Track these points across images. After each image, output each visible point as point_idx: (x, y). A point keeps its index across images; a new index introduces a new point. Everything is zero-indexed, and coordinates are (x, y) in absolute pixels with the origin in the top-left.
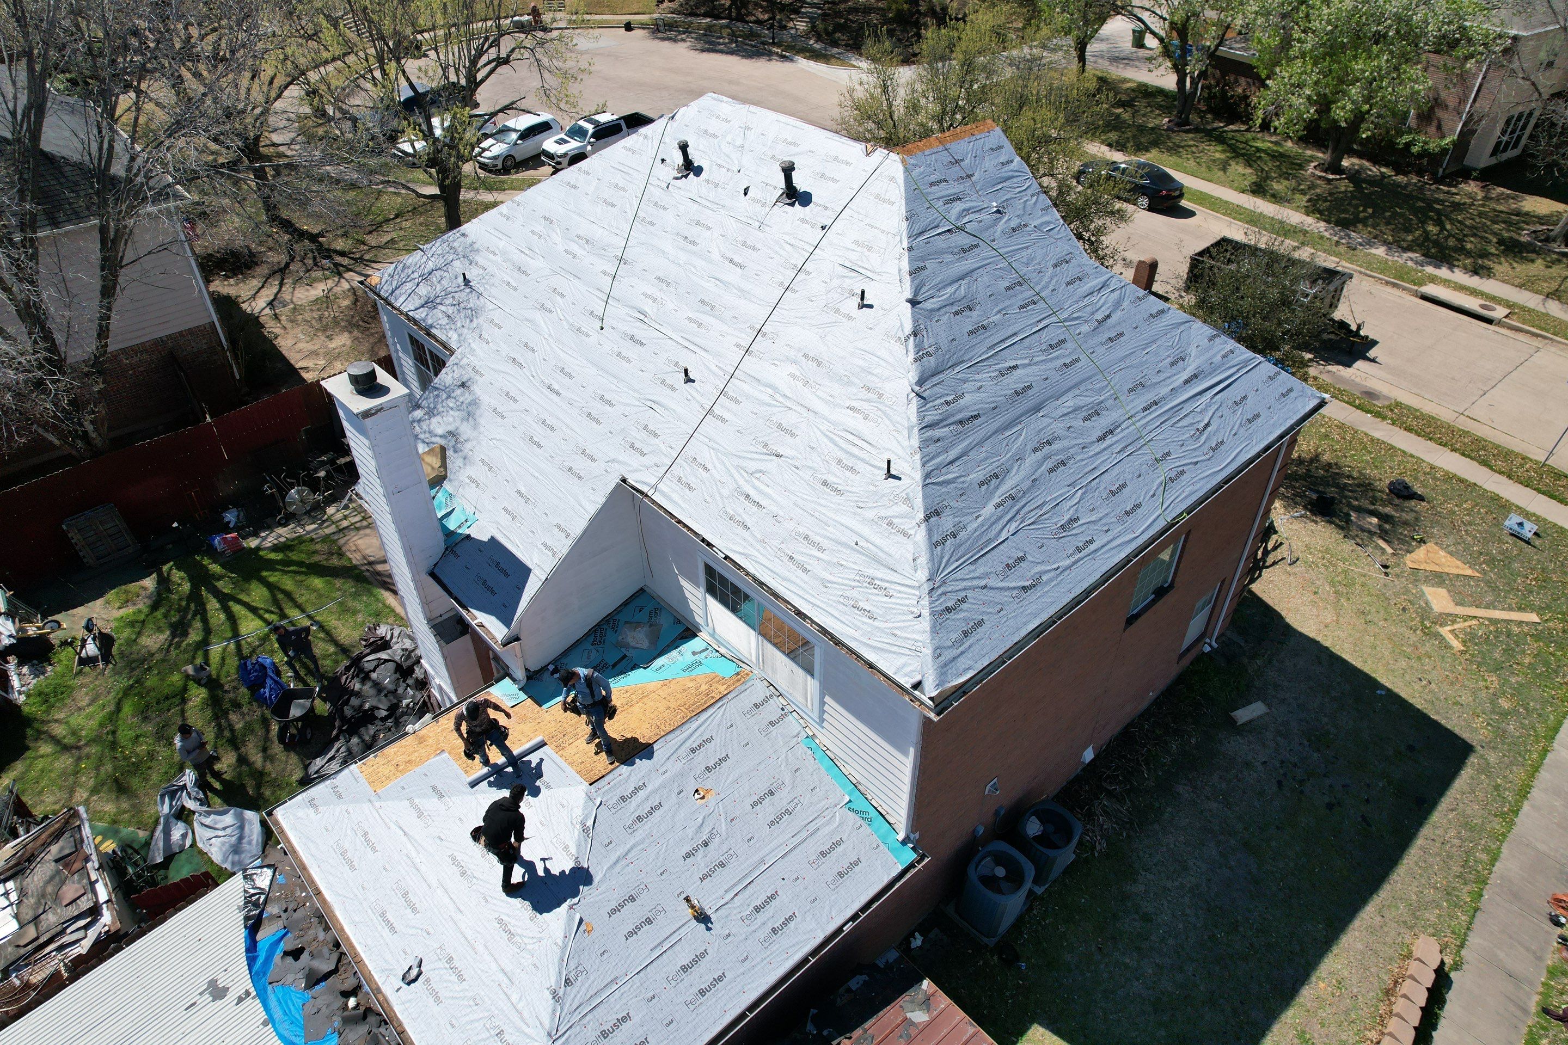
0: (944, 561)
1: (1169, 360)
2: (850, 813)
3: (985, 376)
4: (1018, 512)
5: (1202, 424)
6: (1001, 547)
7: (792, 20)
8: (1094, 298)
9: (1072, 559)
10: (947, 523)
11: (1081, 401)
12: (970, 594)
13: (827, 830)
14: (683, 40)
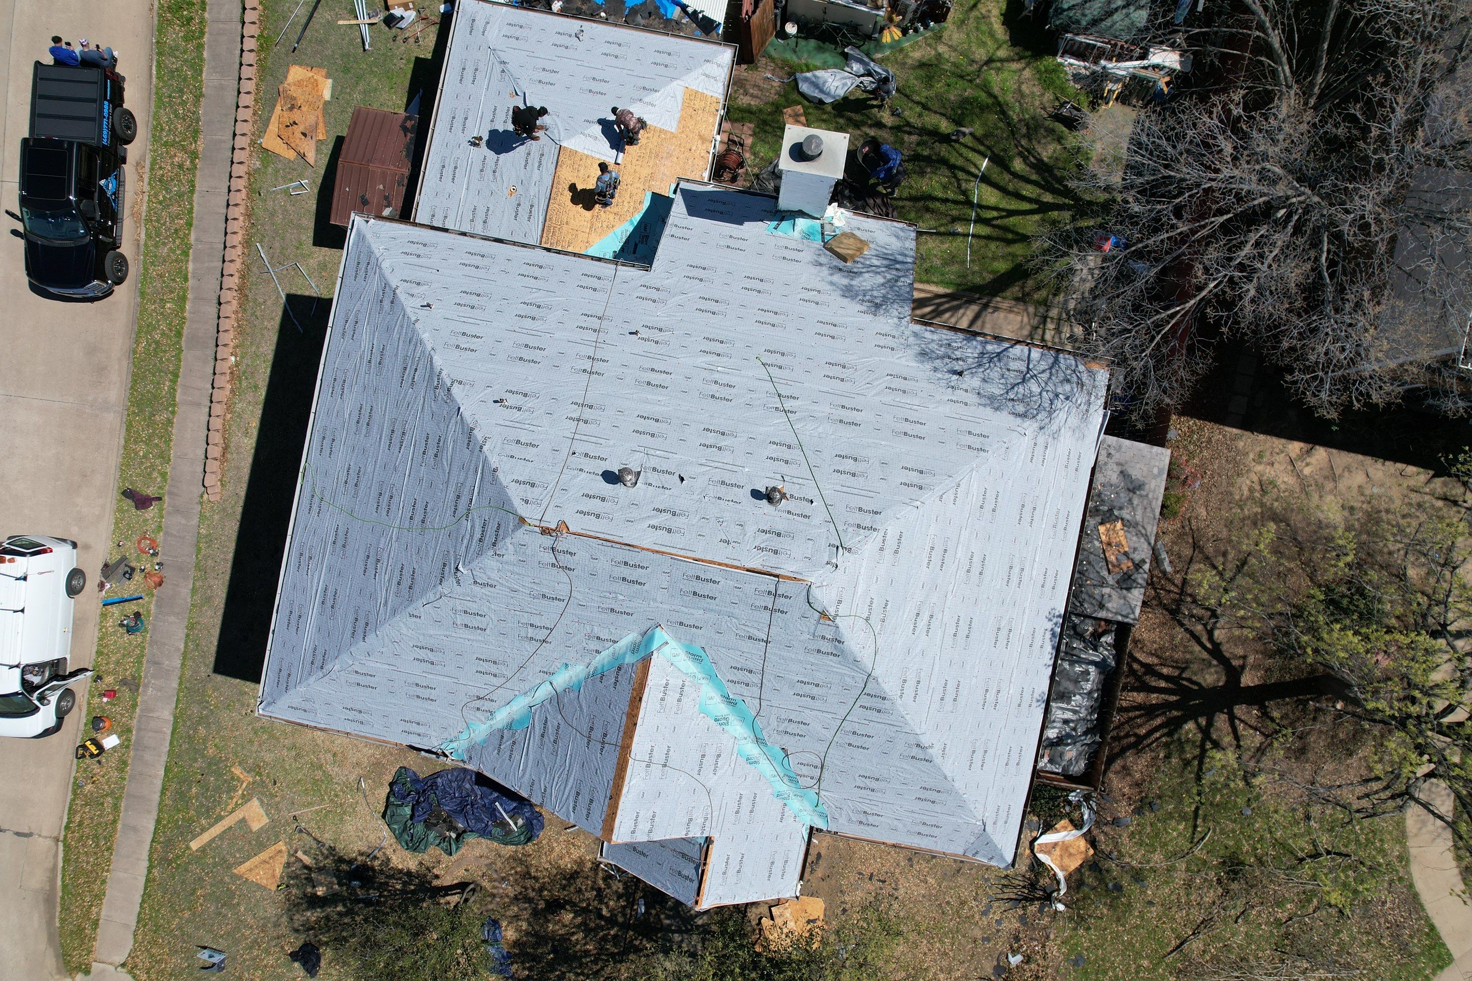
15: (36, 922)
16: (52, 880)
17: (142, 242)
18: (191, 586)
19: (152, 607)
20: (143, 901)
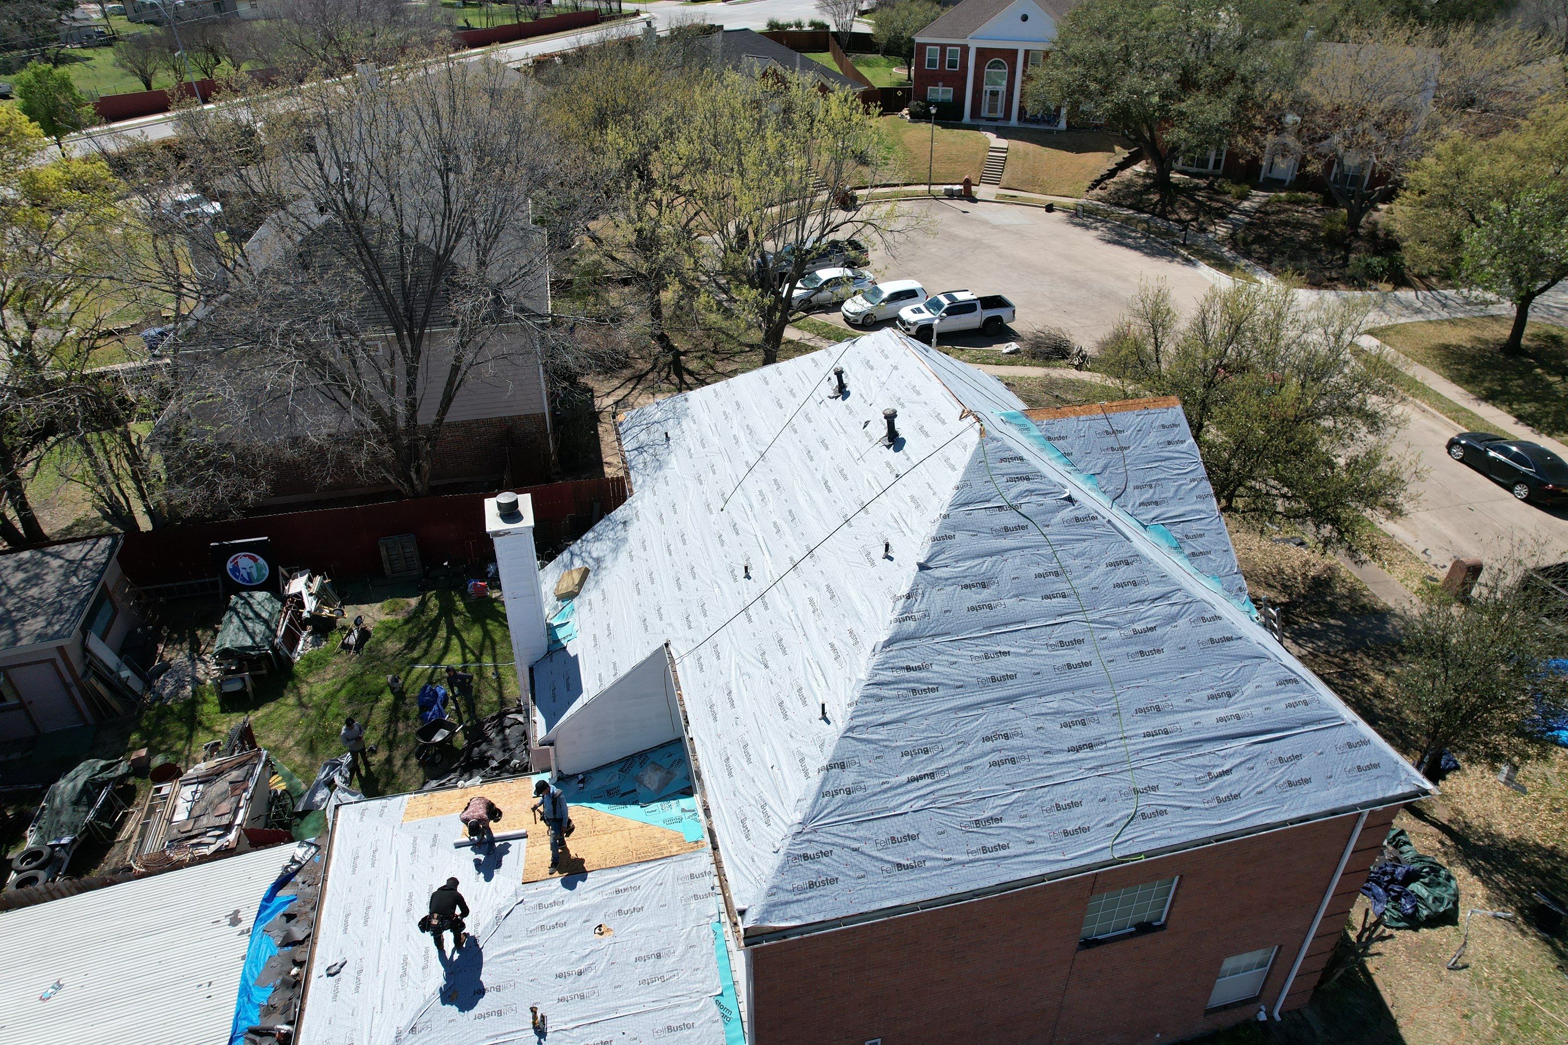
0: (826, 812)
1: (1210, 692)
2: (715, 1006)
3: (965, 654)
4: (932, 792)
5: (1219, 770)
6: (896, 819)
7: (1215, 224)
8: (1143, 608)
9: (971, 857)
10: (848, 778)
11: (1068, 706)
12: (836, 850)
13: (686, 1010)
14: (1096, 228)
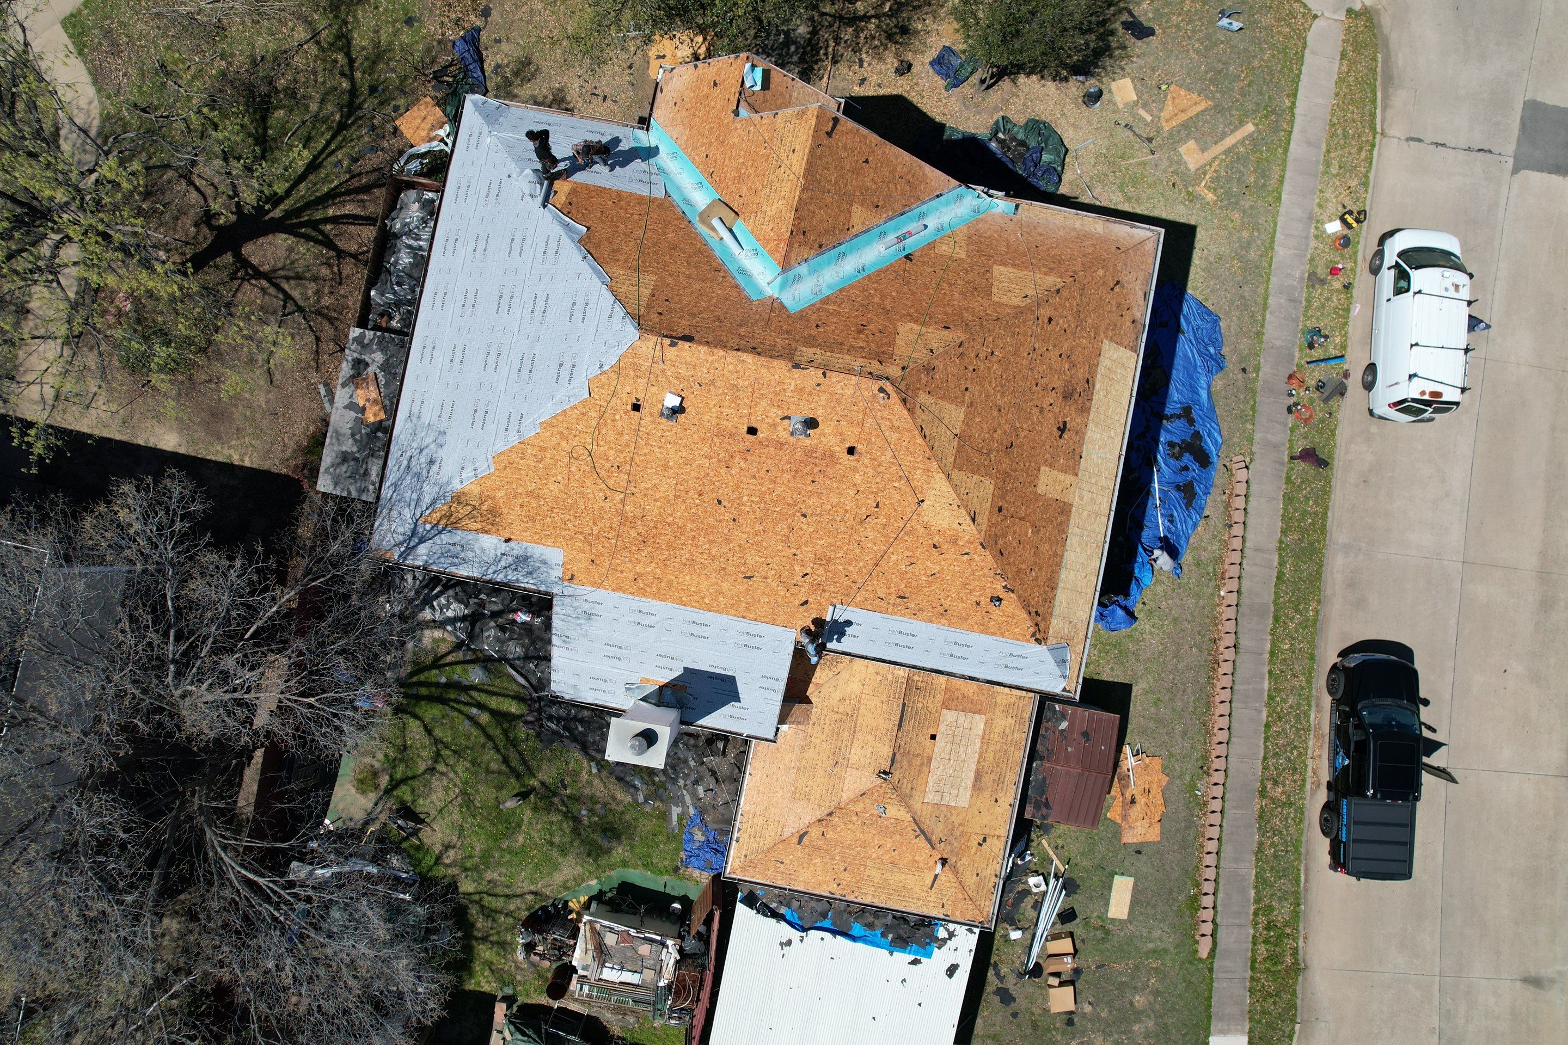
15: (1401, 58)
16: (1386, 97)
17: (1313, 709)
18: (1261, 374)
19: (1297, 355)
20: (1299, 76)
